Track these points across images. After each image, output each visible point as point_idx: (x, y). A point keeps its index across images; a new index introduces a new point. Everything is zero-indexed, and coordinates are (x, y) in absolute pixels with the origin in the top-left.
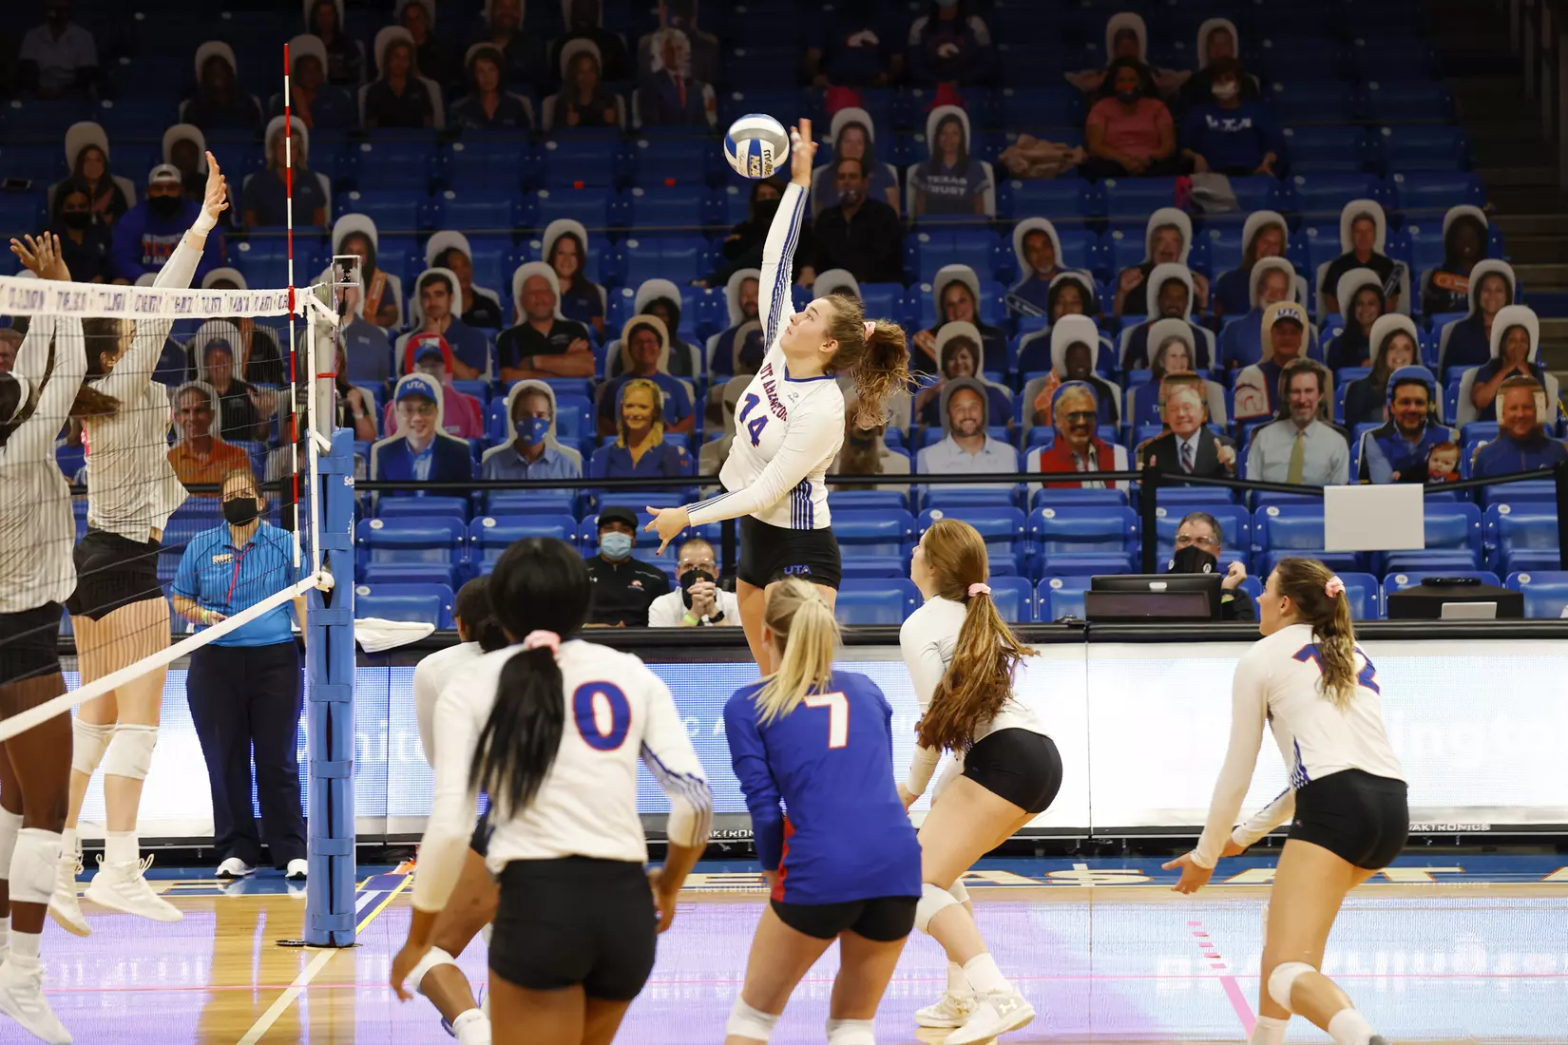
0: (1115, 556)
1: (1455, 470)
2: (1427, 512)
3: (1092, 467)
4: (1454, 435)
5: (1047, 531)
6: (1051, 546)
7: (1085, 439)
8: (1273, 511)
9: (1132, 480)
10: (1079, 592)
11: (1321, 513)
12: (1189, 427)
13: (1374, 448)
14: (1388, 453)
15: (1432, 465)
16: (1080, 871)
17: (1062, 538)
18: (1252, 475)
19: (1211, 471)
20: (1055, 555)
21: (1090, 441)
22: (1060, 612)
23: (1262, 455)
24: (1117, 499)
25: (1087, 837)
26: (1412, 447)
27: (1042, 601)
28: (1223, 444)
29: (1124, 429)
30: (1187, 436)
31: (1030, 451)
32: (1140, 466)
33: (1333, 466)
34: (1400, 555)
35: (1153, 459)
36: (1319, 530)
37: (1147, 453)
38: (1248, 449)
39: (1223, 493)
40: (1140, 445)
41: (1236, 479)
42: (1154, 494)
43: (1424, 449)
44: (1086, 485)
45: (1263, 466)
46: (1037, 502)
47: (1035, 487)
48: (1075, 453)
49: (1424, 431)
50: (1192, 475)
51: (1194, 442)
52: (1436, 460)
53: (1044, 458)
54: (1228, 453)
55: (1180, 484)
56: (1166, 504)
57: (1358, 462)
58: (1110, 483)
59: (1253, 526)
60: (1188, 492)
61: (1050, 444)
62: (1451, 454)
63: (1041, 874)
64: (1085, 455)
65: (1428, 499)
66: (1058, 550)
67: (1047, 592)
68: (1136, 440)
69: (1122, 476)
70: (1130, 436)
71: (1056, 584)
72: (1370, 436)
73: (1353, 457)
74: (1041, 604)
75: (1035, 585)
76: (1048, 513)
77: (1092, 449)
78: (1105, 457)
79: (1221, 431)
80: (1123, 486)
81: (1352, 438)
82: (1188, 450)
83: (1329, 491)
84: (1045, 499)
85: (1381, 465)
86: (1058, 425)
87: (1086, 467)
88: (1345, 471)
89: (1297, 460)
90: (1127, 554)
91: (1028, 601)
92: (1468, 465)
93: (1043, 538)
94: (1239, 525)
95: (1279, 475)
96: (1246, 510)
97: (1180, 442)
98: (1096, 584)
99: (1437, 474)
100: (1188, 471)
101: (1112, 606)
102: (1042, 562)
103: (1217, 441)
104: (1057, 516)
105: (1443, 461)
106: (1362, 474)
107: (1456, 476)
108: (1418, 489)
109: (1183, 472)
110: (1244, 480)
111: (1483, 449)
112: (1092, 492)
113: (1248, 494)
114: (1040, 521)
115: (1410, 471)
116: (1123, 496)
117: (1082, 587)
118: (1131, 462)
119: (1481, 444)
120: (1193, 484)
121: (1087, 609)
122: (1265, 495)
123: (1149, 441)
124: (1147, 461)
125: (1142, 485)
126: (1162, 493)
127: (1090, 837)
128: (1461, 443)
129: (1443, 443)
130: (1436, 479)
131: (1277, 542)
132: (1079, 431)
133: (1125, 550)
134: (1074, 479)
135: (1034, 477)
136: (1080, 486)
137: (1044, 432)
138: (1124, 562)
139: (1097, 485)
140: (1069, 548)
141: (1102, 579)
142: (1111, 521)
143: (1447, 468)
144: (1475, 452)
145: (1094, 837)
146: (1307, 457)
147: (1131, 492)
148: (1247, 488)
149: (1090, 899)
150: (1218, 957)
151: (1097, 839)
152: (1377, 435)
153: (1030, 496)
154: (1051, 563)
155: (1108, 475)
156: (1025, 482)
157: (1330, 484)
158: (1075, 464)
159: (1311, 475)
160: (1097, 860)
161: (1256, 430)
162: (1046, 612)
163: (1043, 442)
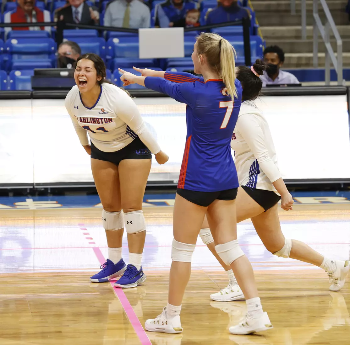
0: (43, 61)
1: (198, 22)
2: (185, 40)
3: (34, 20)
4: (197, 6)
5: (14, 50)
6: (15, 57)
7: (31, 8)
8: (116, 41)
9: (52, 26)
10: (28, 77)
11: (137, 41)
12: (77, 3)
13: (161, 12)
14: (167, 14)
15: (188, 19)
16: (29, 202)
17: (21, 53)
18: (106, 23)
19: (88, 22)
20: (17, 61)
21: (33, 9)
22: (20, 87)
23: (111, 15)
24: (45, 35)
25: (32, 187)
26: (178, 11)
27: (11, 81)
28: (94, 10)
29: (49, 4)
30: (77, 6)
31: (5, 14)
32: (56, 20)
33: (143, 20)
34: (173, 60)
35: (62, 17)
36: (137, 49)
37: (59, 14)
38: (104, 13)
39: (93, 32)
40: (56, 11)
41: (99, 26)
42: (62, 33)
43: (184, 12)
44: (31, 29)
45: (112, 20)
46: (9, 37)
47: (8, 30)
48: (26, 13)
49: (184, 4)
50: (80, 24)
51: (80, 9)
52: (189, 17)
53: (12, 17)
54: (95, 14)
55: (73, 28)
56: (67, 37)
57: (154, 18)
58: (42, 28)
59: (107, 47)
60: (78, 32)
61: (15, 10)
62: (196, 15)
63: (12, 204)
64: (31, 15)
65: (185, 35)
66: (19, 58)
67: (14, 77)
68: (54, 8)
69: (48, 24)
70: (51, 6)
71: (18, 73)
72: (160, 7)
73: (152, 15)
74: (12, 83)
75: (8, 74)
76: (14, 42)
77: (34, 13)
78: (40, 16)
79: (92, 4)
80: (48, 29)
81: (151, 7)
82: (77, 13)
83: (141, 31)
84: (12, 35)
85: (164, 19)
86: (19, 2)
87: (31, 20)
88: (148, 22)
89: (127, 17)
90: (50, 60)
91: (5, 81)
92: (203, 19)
93: (12, 53)
94: (100, 47)
95: (119, 24)
96: (103, 40)
97: (74, 9)
98: (36, 73)
99: (190, 23)
100: (77, 22)
101: (44, 83)
102: (11, 64)
103: (91, 9)
104: (19, 43)
105: (192, 17)
106: (156, 24)
107: (198, 25)
108: (181, 30)
109: (75, 23)
110: (103, 26)
111: (211, 12)
112: (34, 32)
113: (105, 33)
114: (10, 45)
115: (178, 22)
116: (48, 34)
117: (29, 75)
118: (52, 18)
119: (210, 10)
120: (80, 28)
121: (32, 84)
122: (113, 33)
123: (59, 9)
124: (59, 18)
125: (58, 29)
126: (66, 32)
127: (34, 187)
128: (201, 9)
129: (192, 9)
130: (189, 25)
131: (118, 54)
132: (28, 4)
133: (49, 58)
134: (26, 26)
135: (8, 25)
136: (28, 29)
137: (12, 5)
138: (49, 64)
139: (37, 29)
140: (24, 57)
141: (39, 71)
142: (42, 45)
143: (194, 21)
144: (207, 13)
145: (36, 187)
146: (132, 16)
147: (52, 32)
148: (103, 30)
149: (34, 215)
150: (92, 239)
151: (37, 188)
152: (163, 6)
153: (6, 34)
154: (16, 64)
155: (41, 24)
156: (3, 27)
157: (142, 28)
158: (26, 19)
159: (133, 24)
160: (37, 197)
161: (108, 4)
162: (14, 86)
163: (11, 9)
